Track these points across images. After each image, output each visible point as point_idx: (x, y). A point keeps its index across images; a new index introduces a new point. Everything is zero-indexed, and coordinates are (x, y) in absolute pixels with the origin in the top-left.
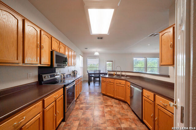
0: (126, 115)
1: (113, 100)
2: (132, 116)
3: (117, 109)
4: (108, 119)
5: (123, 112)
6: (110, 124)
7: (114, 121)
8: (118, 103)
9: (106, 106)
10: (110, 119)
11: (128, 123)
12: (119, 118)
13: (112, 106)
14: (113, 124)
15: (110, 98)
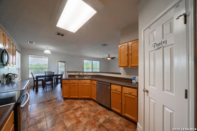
0: (97, 110)
1: (78, 100)
2: (101, 109)
3: (87, 109)
4: (86, 122)
5: (93, 109)
6: (91, 127)
7: (92, 121)
8: (84, 102)
9: (75, 109)
10: (88, 122)
11: (103, 116)
12: (94, 116)
13: (81, 107)
14: (93, 125)
15: (75, 100)
